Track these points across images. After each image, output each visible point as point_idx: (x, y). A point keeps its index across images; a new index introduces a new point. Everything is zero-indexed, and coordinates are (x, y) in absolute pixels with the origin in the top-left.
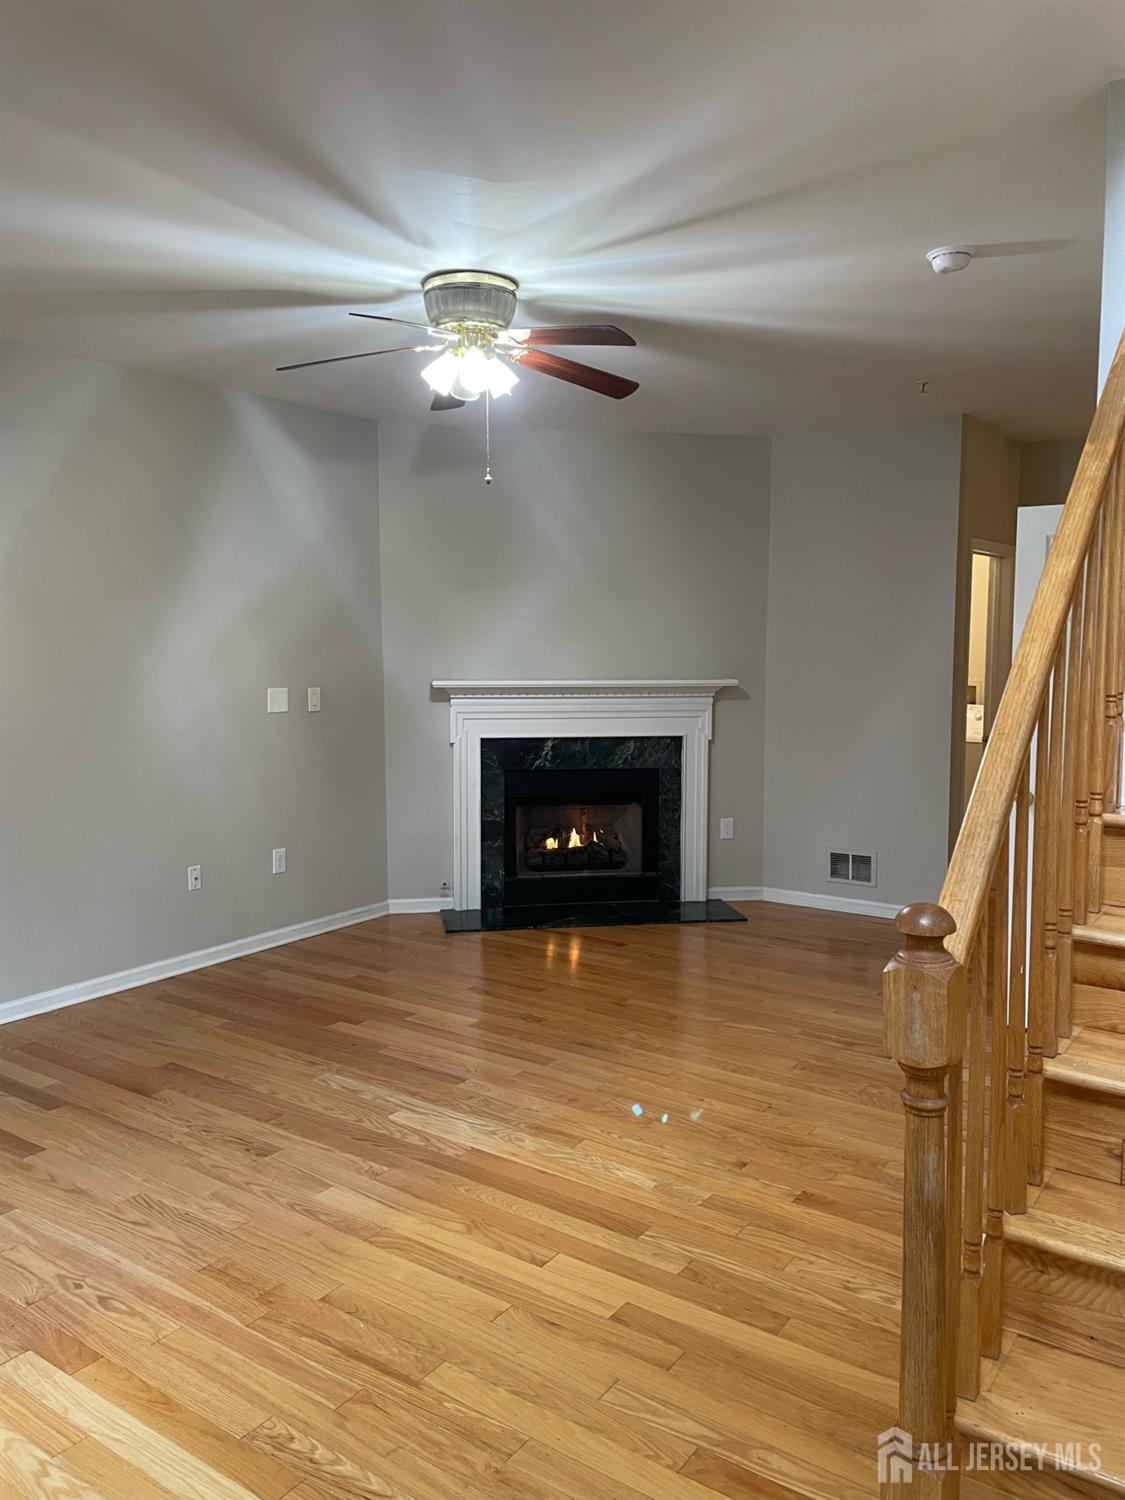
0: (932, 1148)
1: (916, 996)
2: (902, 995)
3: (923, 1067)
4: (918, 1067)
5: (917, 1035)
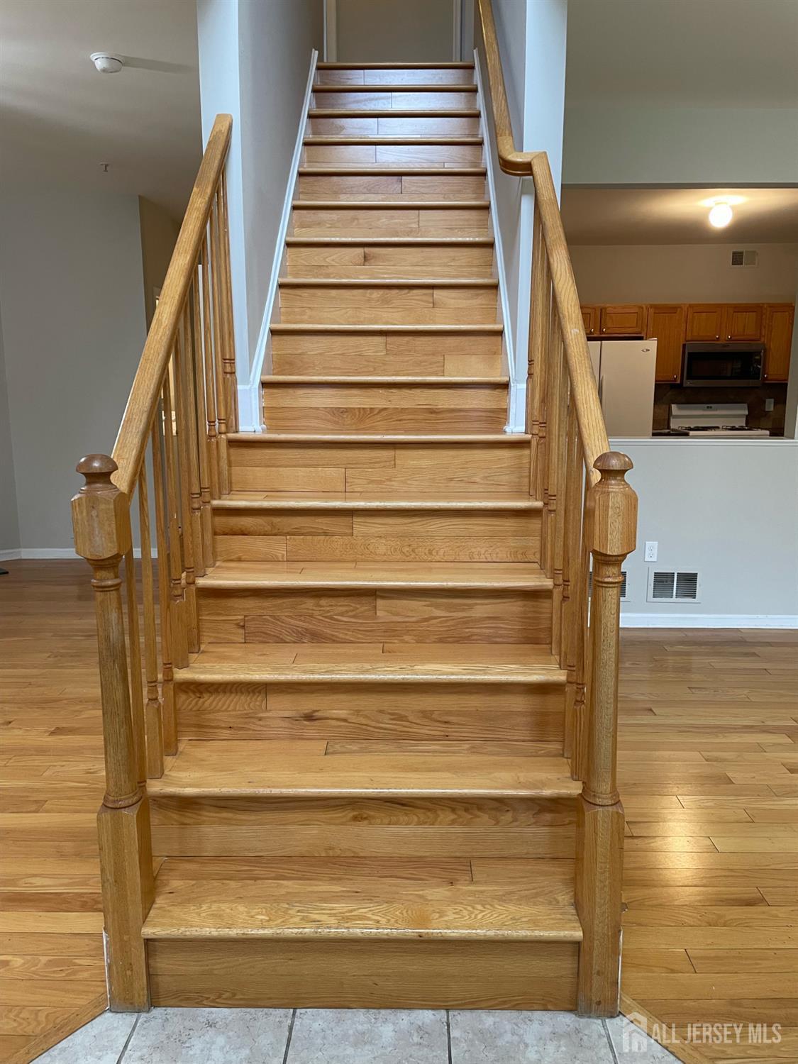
0: (114, 610)
1: (94, 513)
2: (85, 514)
3: (102, 558)
4: (100, 558)
5: (97, 539)
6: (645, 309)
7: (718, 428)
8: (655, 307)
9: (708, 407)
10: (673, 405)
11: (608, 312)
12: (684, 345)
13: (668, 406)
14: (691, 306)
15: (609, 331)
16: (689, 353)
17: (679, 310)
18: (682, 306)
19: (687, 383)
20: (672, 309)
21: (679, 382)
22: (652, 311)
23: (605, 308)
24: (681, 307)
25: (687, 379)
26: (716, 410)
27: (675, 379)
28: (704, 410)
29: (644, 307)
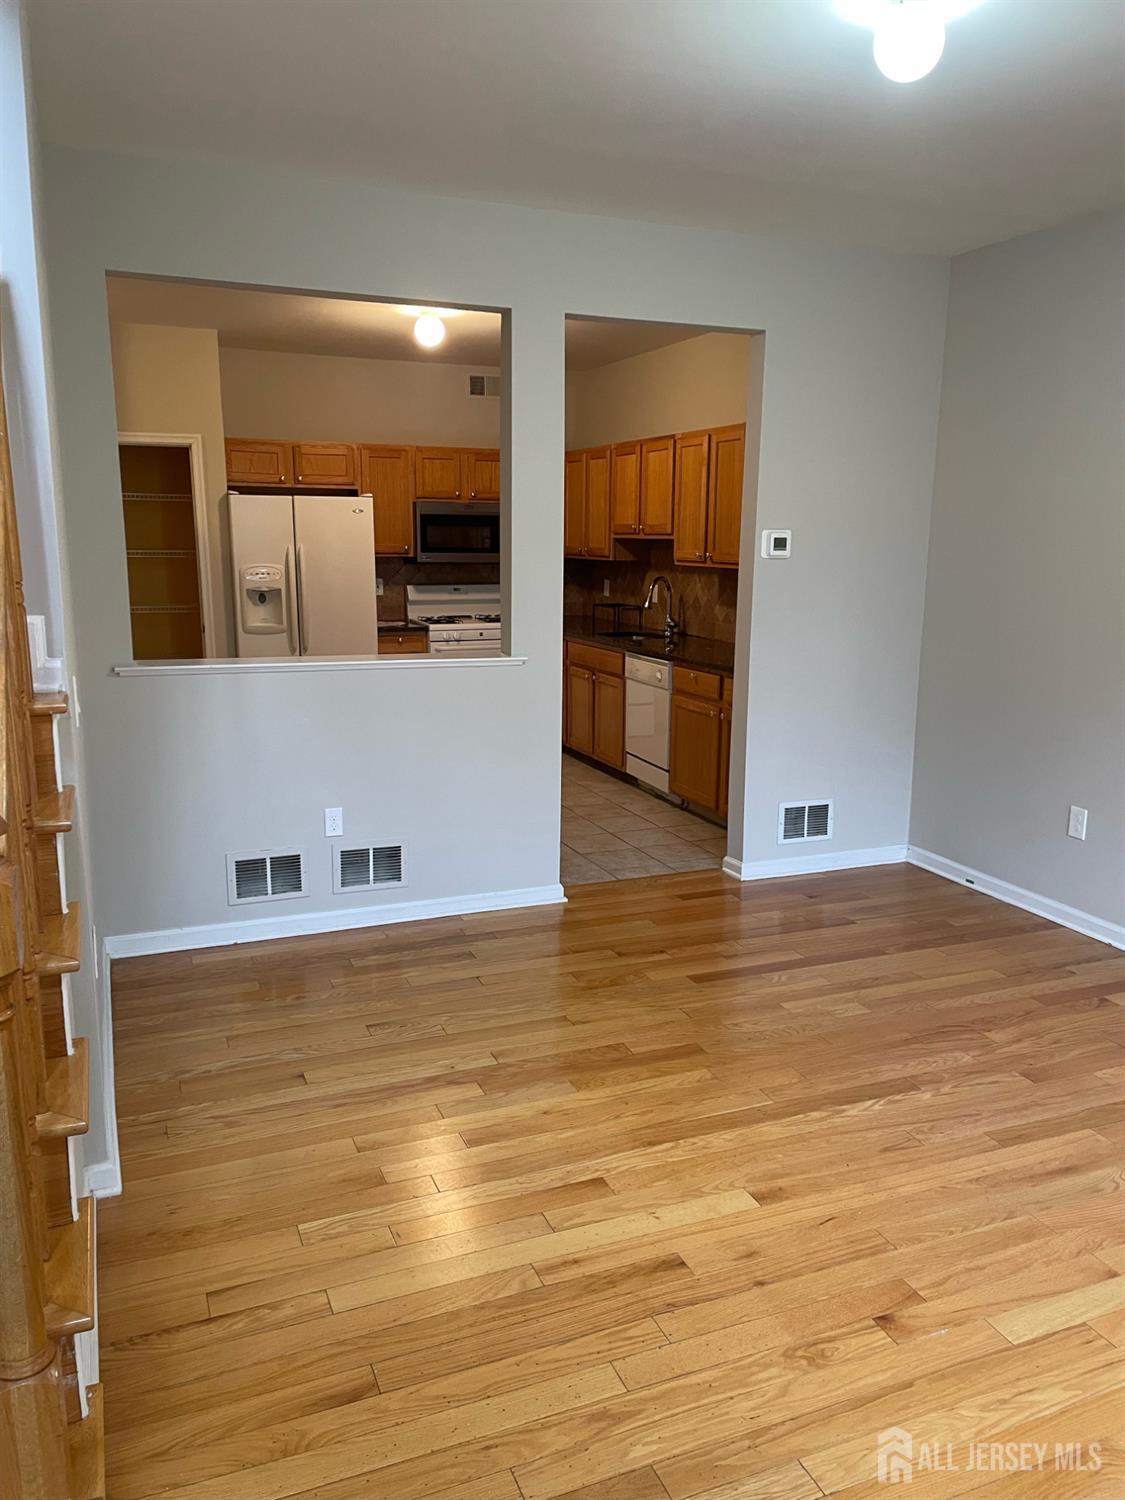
6: (356, 451)
7: (469, 617)
8: (372, 449)
9: (455, 590)
10: (409, 587)
11: (303, 451)
12: (414, 503)
13: (402, 589)
14: (419, 449)
15: (307, 480)
16: (422, 516)
17: (403, 453)
18: (408, 448)
19: (422, 557)
20: (394, 453)
21: (411, 555)
22: (365, 453)
23: (299, 446)
24: (405, 451)
25: (422, 551)
26: (466, 593)
27: (407, 552)
28: (450, 593)
29: (355, 447)
